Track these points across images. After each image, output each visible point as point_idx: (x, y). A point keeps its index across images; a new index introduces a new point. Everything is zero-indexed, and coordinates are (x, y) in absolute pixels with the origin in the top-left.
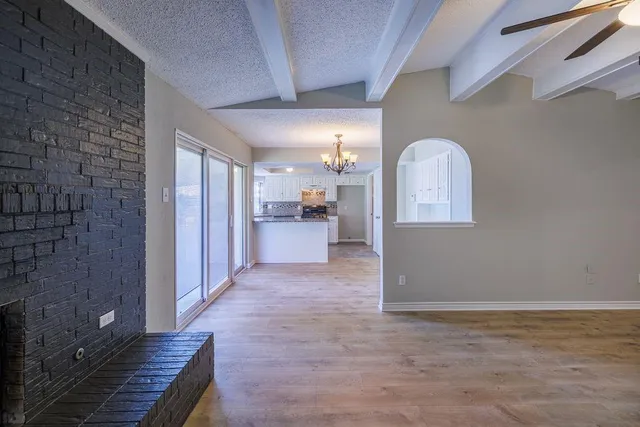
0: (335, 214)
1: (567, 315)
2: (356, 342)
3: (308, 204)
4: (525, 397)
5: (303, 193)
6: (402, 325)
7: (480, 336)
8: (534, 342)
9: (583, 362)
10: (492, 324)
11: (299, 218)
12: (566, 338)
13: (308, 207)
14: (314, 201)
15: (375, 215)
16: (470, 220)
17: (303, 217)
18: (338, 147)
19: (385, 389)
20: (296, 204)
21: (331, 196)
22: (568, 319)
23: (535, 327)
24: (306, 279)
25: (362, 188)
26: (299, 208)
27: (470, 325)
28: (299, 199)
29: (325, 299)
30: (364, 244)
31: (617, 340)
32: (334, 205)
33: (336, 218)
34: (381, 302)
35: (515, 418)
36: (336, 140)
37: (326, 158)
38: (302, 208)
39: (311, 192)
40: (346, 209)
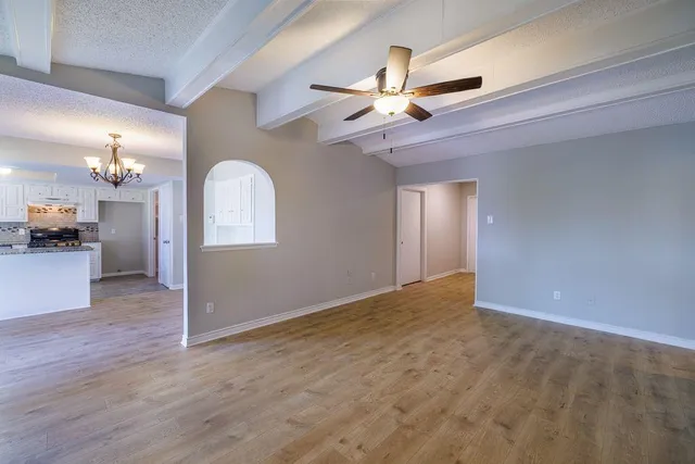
0: (96, 241)
1: (337, 310)
2: (161, 389)
3: (41, 225)
4: (322, 377)
5: (31, 210)
6: (212, 355)
7: (285, 343)
8: (322, 335)
9: (349, 339)
10: (292, 330)
11: (23, 247)
12: (340, 326)
13: (41, 231)
14: (54, 220)
15: (161, 239)
16: (274, 241)
17: (31, 245)
18: (115, 150)
19: (207, 422)
20: (15, 226)
21: (87, 214)
22: (340, 312)
23: (320, 323)
24: (56, 336)
25: (140, 205)
26: (22, 232)
27: (275, 336)
28: (22, 217)
29: (99, 355)
30: (143, 276)
31: (365, 319)
32: (92, 227)
33: (97, 246)
34: (185, 336)
35: (318, 393)
36: (110, 140)
37: (94, 162)
38: (28, 232)
39: (47, 208)
40: (113, 232)
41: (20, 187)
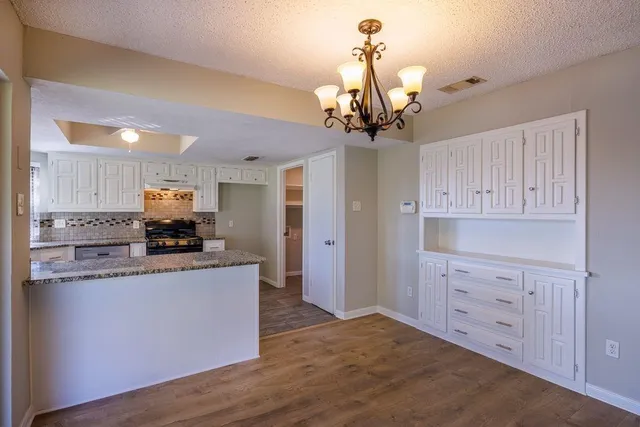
0: (217, 237)
3: (155, 217)
5: (147, 196)
11: (138, 250)
14: (169, 209)
20: (128, 218)
21: (206, 201)
25: (259, 189)
26: (136, 225)
28: (137, 206)
32: (209, 218)
33: (221, 244)
38: (143, 225)
39: (162, 193)
40: (231, 224)
41: (137, 165)
